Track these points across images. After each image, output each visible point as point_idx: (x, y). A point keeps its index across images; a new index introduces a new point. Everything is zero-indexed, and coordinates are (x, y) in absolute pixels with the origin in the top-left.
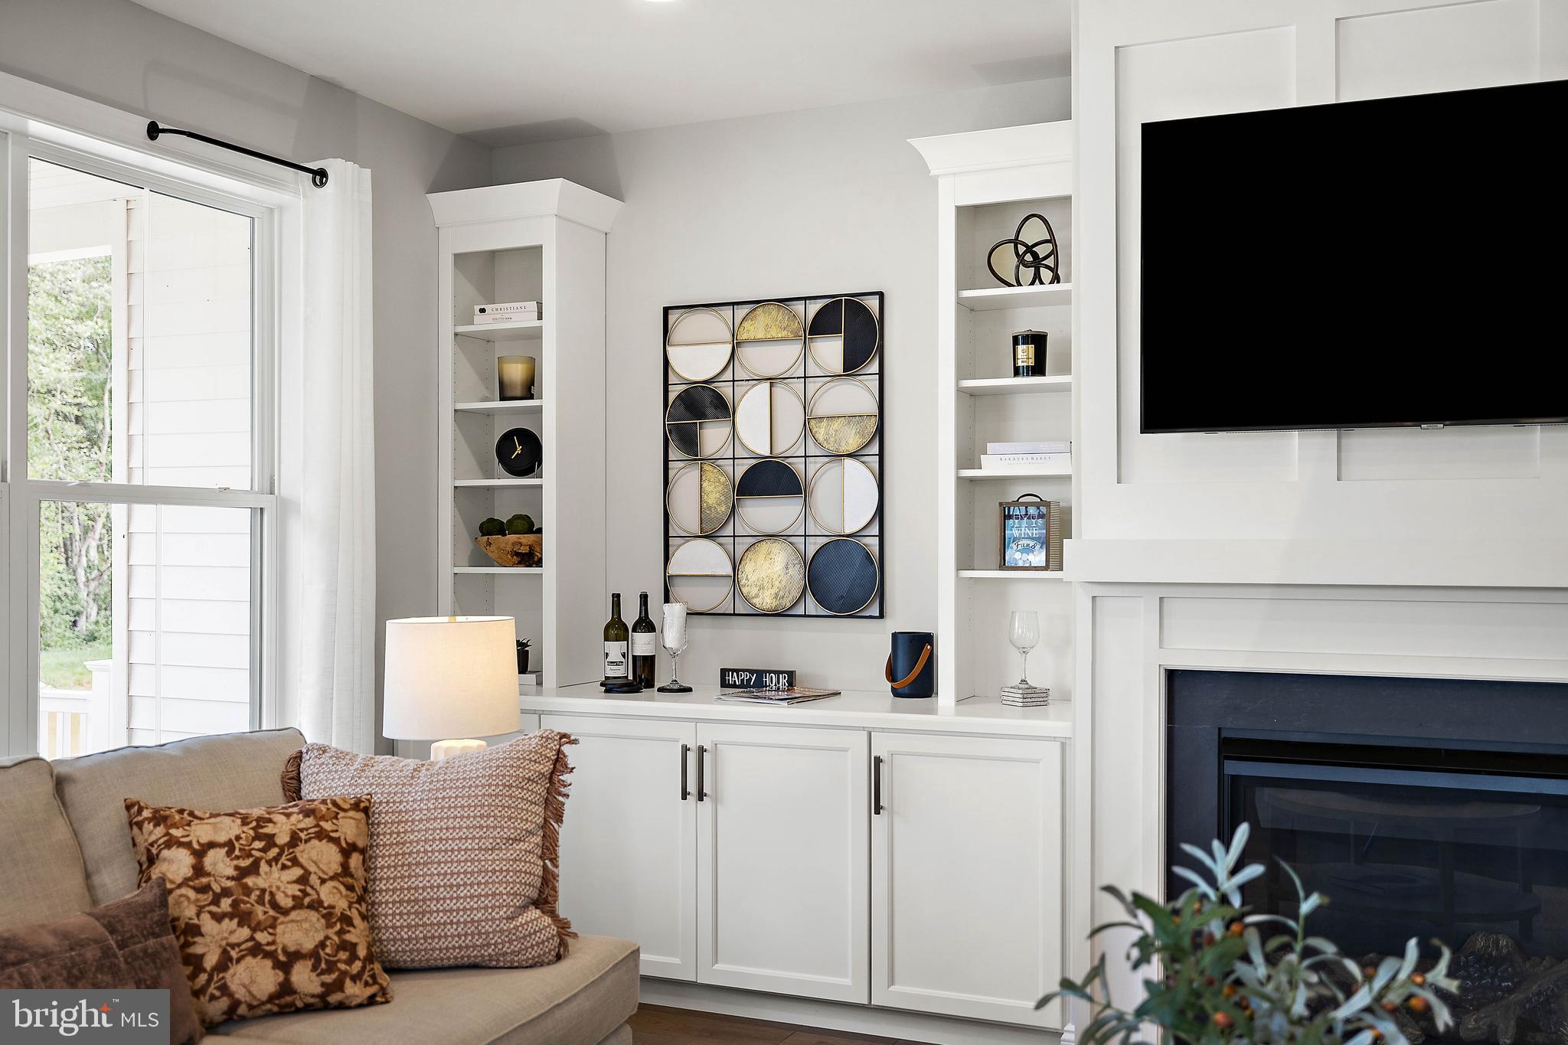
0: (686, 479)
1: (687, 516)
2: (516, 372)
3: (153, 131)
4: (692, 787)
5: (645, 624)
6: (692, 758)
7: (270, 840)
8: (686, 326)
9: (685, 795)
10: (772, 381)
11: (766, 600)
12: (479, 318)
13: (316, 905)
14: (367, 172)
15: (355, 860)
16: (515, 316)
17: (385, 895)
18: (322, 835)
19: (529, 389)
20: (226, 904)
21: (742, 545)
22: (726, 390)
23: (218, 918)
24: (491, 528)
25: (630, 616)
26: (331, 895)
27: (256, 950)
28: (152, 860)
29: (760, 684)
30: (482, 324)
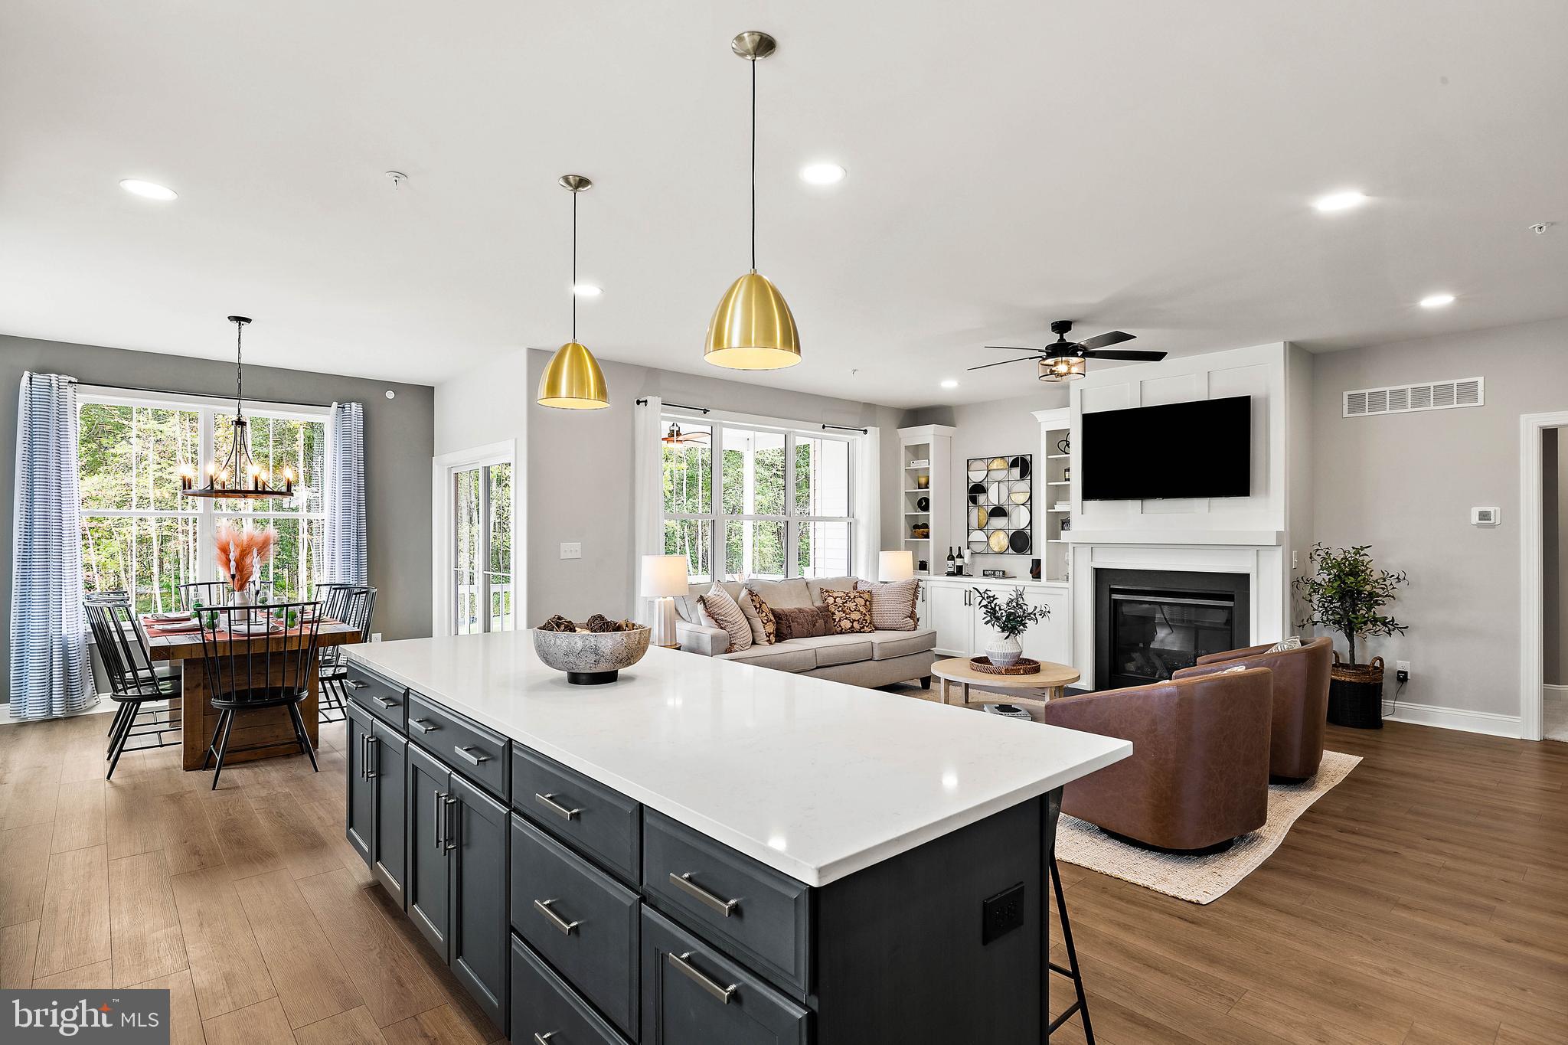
0: (974, 513)
1: (974, 523)
2: (923, 481)
3: (824, 427)
4: (968, 602)
5: (960, 556)
6: (967, 593)
7: (850, 597)
8: (974, 465)
9: (966, 604)
10: (999, 482)
11: (996, 549)
12: (912, 465)
13: (859, 611)
14: (878, 428)
15: (868, 603)
16: (921, 464)
17: (875, 612)
18: (860, 597)
19: (927, 486)
20: (840, 609)
21: (990, 532)
22: (985, 485)
23: (839, 611)
24: (916, 527)
25: (955, 554)
26: (862, 609)
27: (846, 618)
28: (826, 600)
29: (994, 574)
30: (913, 466)
